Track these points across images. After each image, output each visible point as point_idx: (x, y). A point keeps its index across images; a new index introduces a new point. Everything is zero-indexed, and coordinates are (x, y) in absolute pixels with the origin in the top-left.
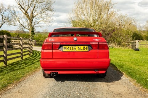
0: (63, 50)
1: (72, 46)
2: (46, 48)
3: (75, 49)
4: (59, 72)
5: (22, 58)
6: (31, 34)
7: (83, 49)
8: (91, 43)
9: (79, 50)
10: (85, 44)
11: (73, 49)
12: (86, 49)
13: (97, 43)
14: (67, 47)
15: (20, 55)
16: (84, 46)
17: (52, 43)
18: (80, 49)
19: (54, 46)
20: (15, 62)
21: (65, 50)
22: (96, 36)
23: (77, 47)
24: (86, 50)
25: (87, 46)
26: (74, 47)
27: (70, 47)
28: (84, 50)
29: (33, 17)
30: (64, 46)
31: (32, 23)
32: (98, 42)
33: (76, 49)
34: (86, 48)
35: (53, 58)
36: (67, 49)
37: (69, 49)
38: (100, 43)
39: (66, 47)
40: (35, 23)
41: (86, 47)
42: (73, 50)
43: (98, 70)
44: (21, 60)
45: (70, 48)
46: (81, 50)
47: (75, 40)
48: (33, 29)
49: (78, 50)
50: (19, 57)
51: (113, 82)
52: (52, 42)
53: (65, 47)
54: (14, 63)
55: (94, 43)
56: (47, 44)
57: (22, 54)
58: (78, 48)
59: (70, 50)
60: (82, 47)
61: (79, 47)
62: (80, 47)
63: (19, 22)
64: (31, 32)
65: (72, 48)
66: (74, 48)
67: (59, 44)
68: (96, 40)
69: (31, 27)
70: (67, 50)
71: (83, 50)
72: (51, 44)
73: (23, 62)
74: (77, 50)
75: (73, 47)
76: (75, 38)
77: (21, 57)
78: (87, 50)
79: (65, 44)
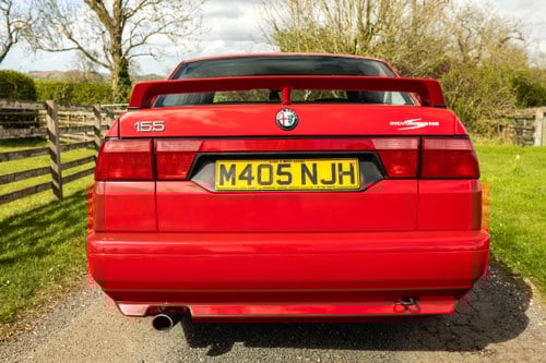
0: (218, 187)
1: (267, 162)
2: (118, 175)
3: (285, 178)
4: (197, 310)
5: (58, 192)
6: (119, 84)
7: (332, 175)
8: (380, 144)
9: (309, 184)
10: (342, 145)
11: (276, 177)
12: (347, 179)
13: (413, 144)
14: (241, 166)
15: (48, 178)
16: (337, 162)
17: (153, 147)
18: (314, 180)
19: (161, 161)
20: (22, 216)
21: (228, 185)
22: (397, 99)
23: (295, 167)
24: (347, 183)
25: (355, 162)
26: (280, 167)
27: (255, 164)
28: (337, 185)
29: (123, 17)
30: (219, 163)
31: (119, 40)
32: (421, 136)
33: (289, 174)
34: (351, 173)
35: (157, 232)
36: (241, 177)
37: (250, 179)
38: (431, 144)
39: (233, 166)
40: (133, 43)
41: (346, 164)
42: (270, 183)
43: (418, 296)
44: (53, 203)
45: (254, 173)
46: (320, 185)
47: (287, 124)
48: (124, 64)
49: (304, 182)
50: (46, 189)
51: (490, 346)
52: (152, 138)
53: (228, 164)
54: (11, 219)
55: (394, 144)
56: (122, 147)
57: (56, 176)
58: (304, 168)
59: (255, 185)
60: (324, 168)
61: (309, 164)
62: (315, 166)
63: (70, 38)
64: (118, 79)
65: (265, 173)
66: (279, 173)
67: (193, 146)
68: (409, 122)
69: (117, 57)
70: (241, 185)
71: (333, 181)
72: (144, 146)
73: (56, 214)
74: (296, 184)
75: (275, 165)
76: (287, 114)
77: (53, 187)
78: (356, 185)
79: (224, 146)
